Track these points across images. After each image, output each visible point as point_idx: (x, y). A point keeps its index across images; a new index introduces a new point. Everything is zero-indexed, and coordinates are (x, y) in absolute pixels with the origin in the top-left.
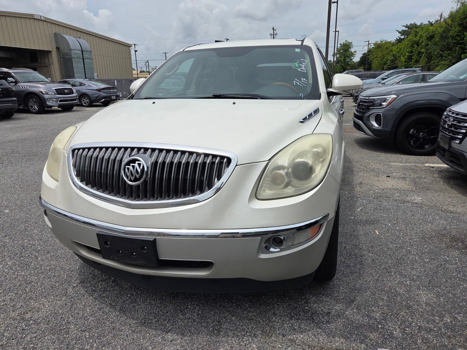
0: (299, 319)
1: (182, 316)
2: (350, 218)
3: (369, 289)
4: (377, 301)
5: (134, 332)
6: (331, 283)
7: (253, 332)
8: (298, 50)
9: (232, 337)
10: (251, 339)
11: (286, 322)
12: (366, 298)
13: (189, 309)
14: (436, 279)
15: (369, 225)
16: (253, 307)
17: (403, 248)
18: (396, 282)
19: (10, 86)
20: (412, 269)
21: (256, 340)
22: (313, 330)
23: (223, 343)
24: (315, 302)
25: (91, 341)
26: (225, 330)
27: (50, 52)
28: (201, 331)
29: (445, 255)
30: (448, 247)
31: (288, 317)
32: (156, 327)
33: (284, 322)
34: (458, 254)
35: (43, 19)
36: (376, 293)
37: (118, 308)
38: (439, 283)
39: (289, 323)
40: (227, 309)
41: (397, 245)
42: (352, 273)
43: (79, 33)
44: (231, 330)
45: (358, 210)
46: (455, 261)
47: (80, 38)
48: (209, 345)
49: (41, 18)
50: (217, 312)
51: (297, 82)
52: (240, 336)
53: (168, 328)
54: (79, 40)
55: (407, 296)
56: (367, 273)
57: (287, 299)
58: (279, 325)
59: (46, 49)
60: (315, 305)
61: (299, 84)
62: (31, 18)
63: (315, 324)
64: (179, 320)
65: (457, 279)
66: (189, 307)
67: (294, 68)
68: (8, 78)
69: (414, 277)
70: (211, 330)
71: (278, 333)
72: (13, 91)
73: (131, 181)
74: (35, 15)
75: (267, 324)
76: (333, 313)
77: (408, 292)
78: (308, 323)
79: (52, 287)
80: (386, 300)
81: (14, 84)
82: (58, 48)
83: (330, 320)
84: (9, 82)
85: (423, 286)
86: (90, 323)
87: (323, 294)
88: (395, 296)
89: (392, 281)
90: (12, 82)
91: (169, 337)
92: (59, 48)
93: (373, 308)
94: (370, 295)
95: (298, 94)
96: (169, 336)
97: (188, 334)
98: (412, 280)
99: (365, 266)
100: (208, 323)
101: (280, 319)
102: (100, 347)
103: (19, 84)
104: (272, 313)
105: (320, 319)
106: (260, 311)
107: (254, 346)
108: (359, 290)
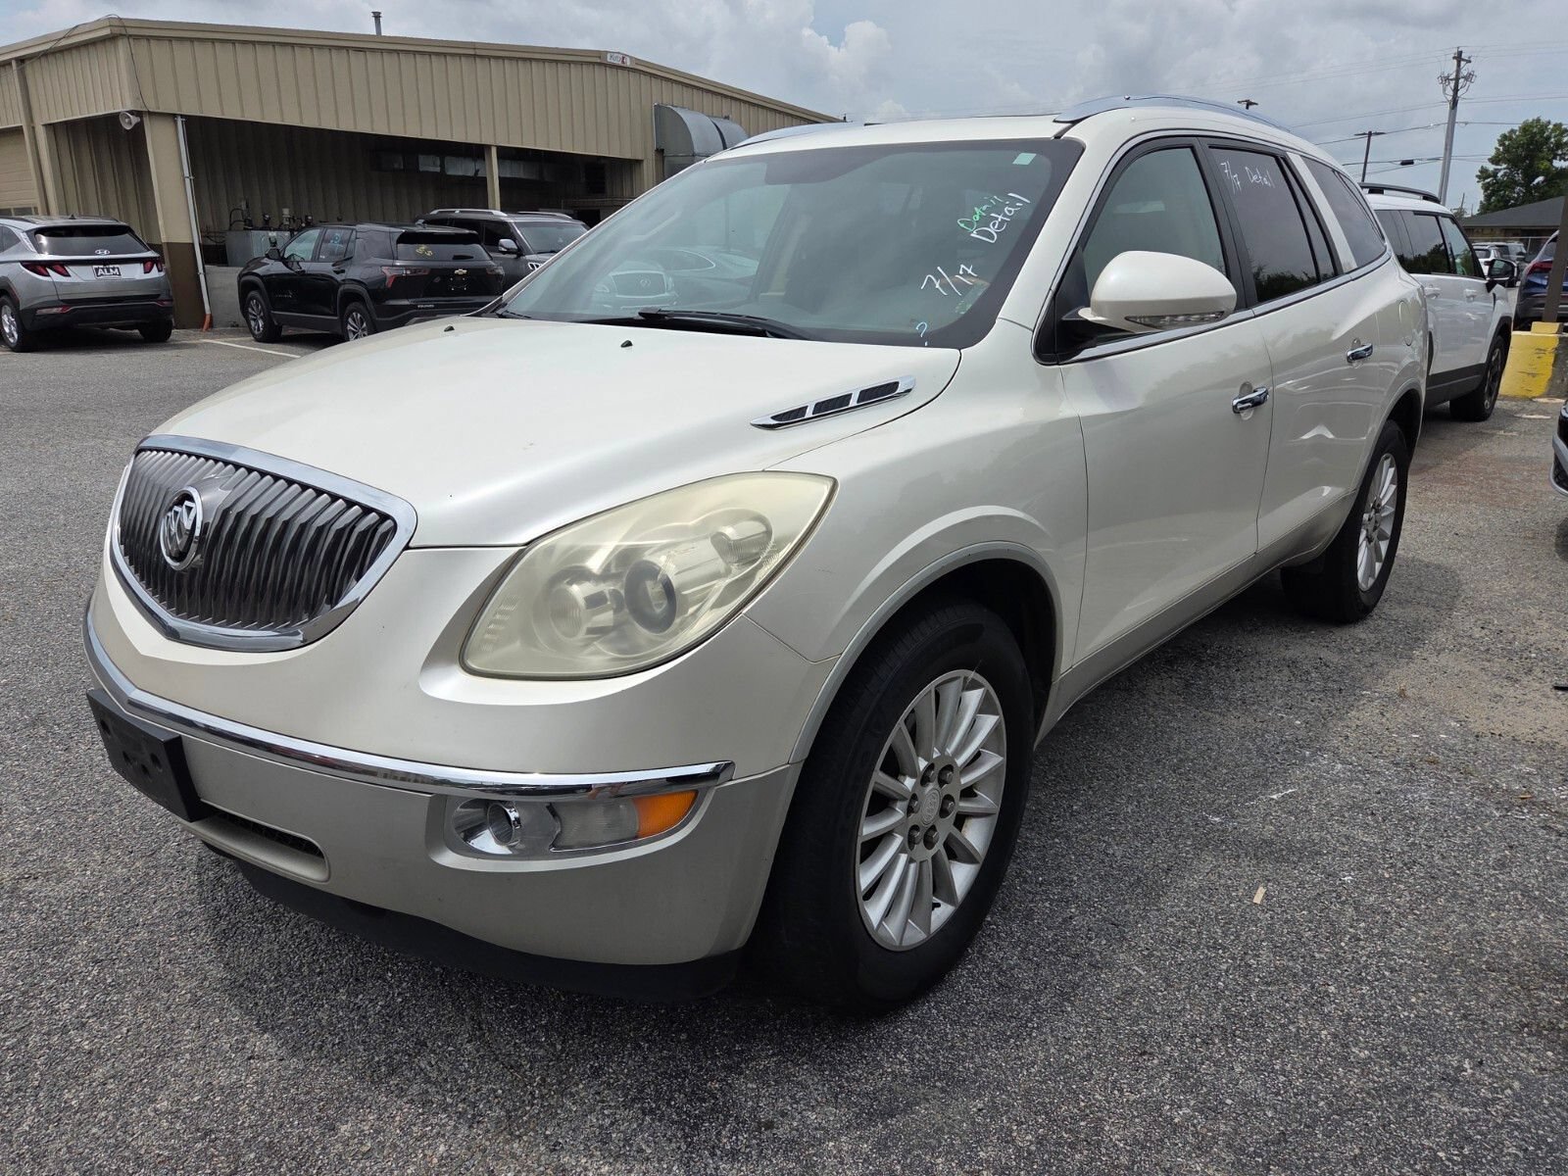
0: (652, 1111)
1: (344, 998)
2: (1205, 819)
3: (997, 1088)
4: (978, 1142)
5: (195, 1001)
6: (882, 1029)
7: (481, 1106)
8: (1025, 159)
9: (412, 1101)
10: (453, 1123)
11: (603, 1108)
12: (949, 1118)
13: (385, 980)
14: (1320, 1136)
15: (1254, 862)
16: (557, 1031)
17: (1306, 983)
18: (1133, 1097)
19: (492, 263)
20: (1256, 1069)
21: (464, 1130)
22: (660, 1161)
23: (368, 1110)
24: (761, 1076)
25: (85, 993)
26: (410, 1075)
27: (639, 162)
28: (346, 1056)
29: (1471, 1058)
30: (1526, 1025)
31: (626, 1096)
32: (256, 1004)
33: (598, 1108)
34: (1542, 1070)
35: (628, 63)
36: (1006, 1112)
37: (224, 924)
38: (1316, 1155)
39: (608, 1116)
40: (479, 1014)
41: (1291, 964)
42: (993, 1016)
43: (726, 103)
44: (428, 1080)
45: (1275, 797)
46: (1495, 1091)
47: (727, 118)
48: (329, 1101)
49: (623, 62)
50: (444, 1015)
51: (938, 276)
52: (434, 1105)
53: (279, 1019)
54: (723, 125)
55: (1124, 1160)
56: (1052, 1031)
57: (684, 1036)
58: (575, 1112)
59: (628, 156)
60: (750, 1085)
61: (937, 286)
62: (596, 61)
63: (684, 1147)
64: (326, 1006)
65: (1418, 1167)
66: (390, 975)
67: (962, 225)
68: (502, 240)
69: (1229, 1101)
70: (377, 1059)
71: (546, 1137)
72: (498, 275)
73: (172, 558)
74: (609, 55)
75: (542, 1097)
76: (780, 1132)
77: (1143, 1147)
78: (664, 1136)
79: (141, 828)
80: (1019, 1149)
81: (515, 256)
82: (660, 152)
83: (748, 1150)
84: (503, 249)
85: (1229, 1146)
86: (126, 945)
87: (813, 1059)
88: (1072, 1146)
89: (1121, 1091)
90: (509, 251)
91: (258, 1044)
92: (662, 151)
93: (939, 1160)
94: (980, 1110)
95: (914, 321)
96: (260, 1042)
97: (310, 1052)
98: (1211, 1110)
99: (1073, 1005)
100: (391, 1036)
101: (598, 1093)
102: (89, 1014)
103: (528, 257)
104: (592, 1066)
105: (719, 1134)
106: (562, 1050)
107: (442, 1148)
108: (954, 1082)
